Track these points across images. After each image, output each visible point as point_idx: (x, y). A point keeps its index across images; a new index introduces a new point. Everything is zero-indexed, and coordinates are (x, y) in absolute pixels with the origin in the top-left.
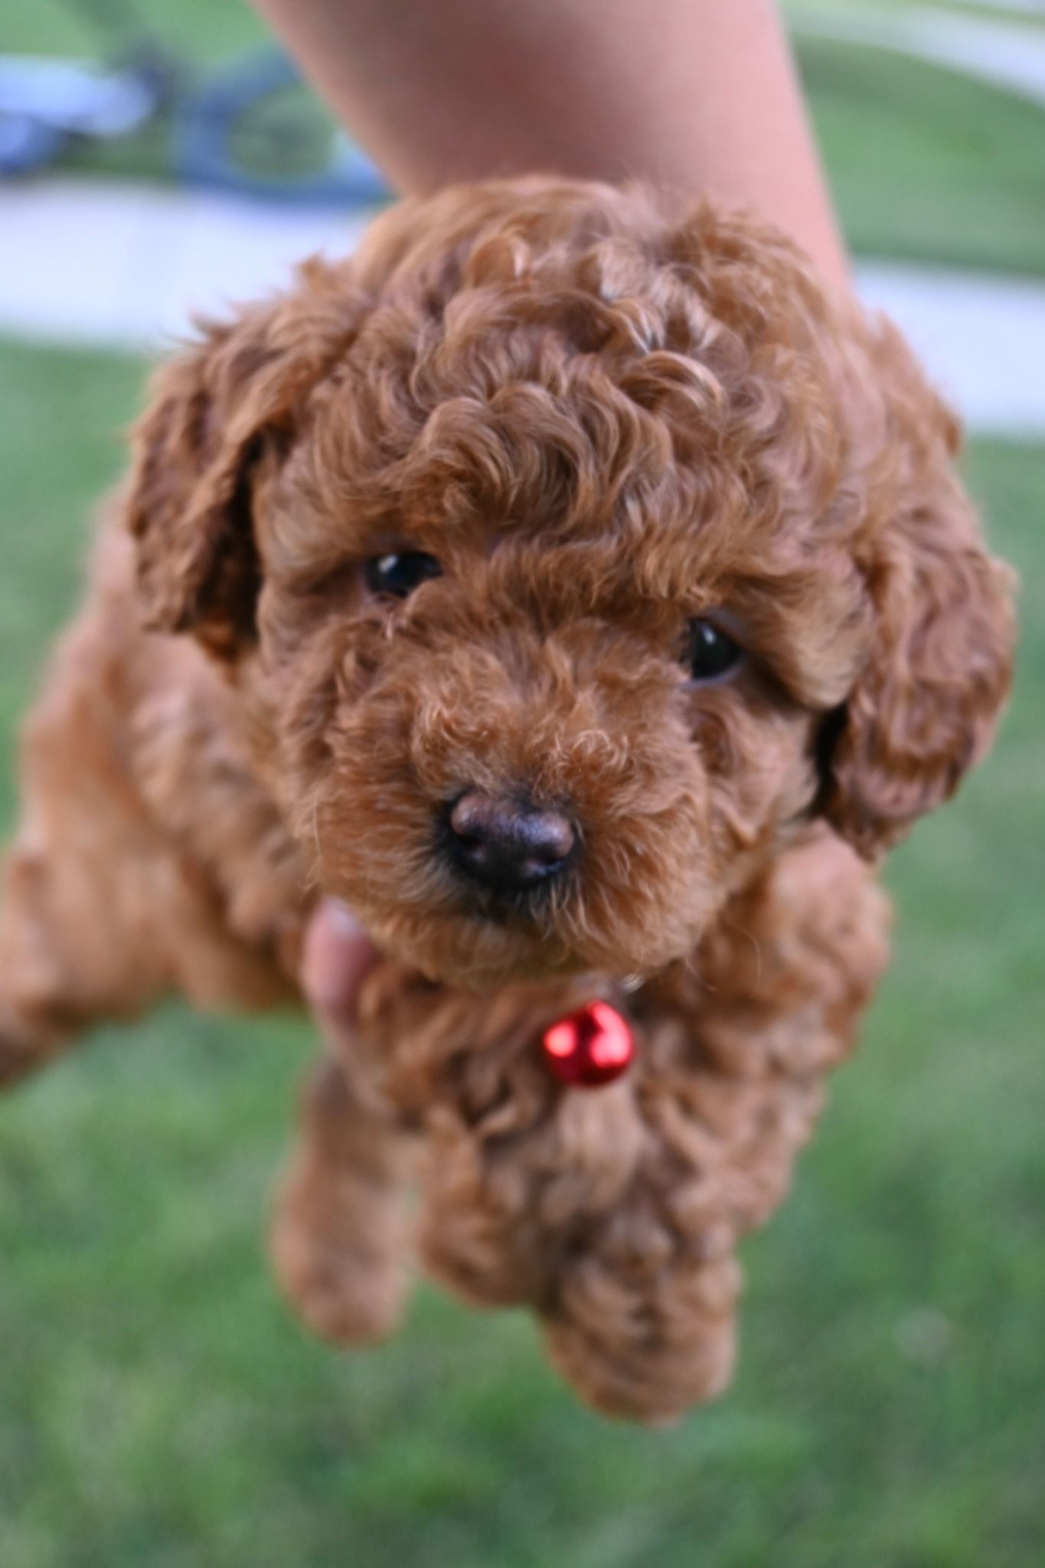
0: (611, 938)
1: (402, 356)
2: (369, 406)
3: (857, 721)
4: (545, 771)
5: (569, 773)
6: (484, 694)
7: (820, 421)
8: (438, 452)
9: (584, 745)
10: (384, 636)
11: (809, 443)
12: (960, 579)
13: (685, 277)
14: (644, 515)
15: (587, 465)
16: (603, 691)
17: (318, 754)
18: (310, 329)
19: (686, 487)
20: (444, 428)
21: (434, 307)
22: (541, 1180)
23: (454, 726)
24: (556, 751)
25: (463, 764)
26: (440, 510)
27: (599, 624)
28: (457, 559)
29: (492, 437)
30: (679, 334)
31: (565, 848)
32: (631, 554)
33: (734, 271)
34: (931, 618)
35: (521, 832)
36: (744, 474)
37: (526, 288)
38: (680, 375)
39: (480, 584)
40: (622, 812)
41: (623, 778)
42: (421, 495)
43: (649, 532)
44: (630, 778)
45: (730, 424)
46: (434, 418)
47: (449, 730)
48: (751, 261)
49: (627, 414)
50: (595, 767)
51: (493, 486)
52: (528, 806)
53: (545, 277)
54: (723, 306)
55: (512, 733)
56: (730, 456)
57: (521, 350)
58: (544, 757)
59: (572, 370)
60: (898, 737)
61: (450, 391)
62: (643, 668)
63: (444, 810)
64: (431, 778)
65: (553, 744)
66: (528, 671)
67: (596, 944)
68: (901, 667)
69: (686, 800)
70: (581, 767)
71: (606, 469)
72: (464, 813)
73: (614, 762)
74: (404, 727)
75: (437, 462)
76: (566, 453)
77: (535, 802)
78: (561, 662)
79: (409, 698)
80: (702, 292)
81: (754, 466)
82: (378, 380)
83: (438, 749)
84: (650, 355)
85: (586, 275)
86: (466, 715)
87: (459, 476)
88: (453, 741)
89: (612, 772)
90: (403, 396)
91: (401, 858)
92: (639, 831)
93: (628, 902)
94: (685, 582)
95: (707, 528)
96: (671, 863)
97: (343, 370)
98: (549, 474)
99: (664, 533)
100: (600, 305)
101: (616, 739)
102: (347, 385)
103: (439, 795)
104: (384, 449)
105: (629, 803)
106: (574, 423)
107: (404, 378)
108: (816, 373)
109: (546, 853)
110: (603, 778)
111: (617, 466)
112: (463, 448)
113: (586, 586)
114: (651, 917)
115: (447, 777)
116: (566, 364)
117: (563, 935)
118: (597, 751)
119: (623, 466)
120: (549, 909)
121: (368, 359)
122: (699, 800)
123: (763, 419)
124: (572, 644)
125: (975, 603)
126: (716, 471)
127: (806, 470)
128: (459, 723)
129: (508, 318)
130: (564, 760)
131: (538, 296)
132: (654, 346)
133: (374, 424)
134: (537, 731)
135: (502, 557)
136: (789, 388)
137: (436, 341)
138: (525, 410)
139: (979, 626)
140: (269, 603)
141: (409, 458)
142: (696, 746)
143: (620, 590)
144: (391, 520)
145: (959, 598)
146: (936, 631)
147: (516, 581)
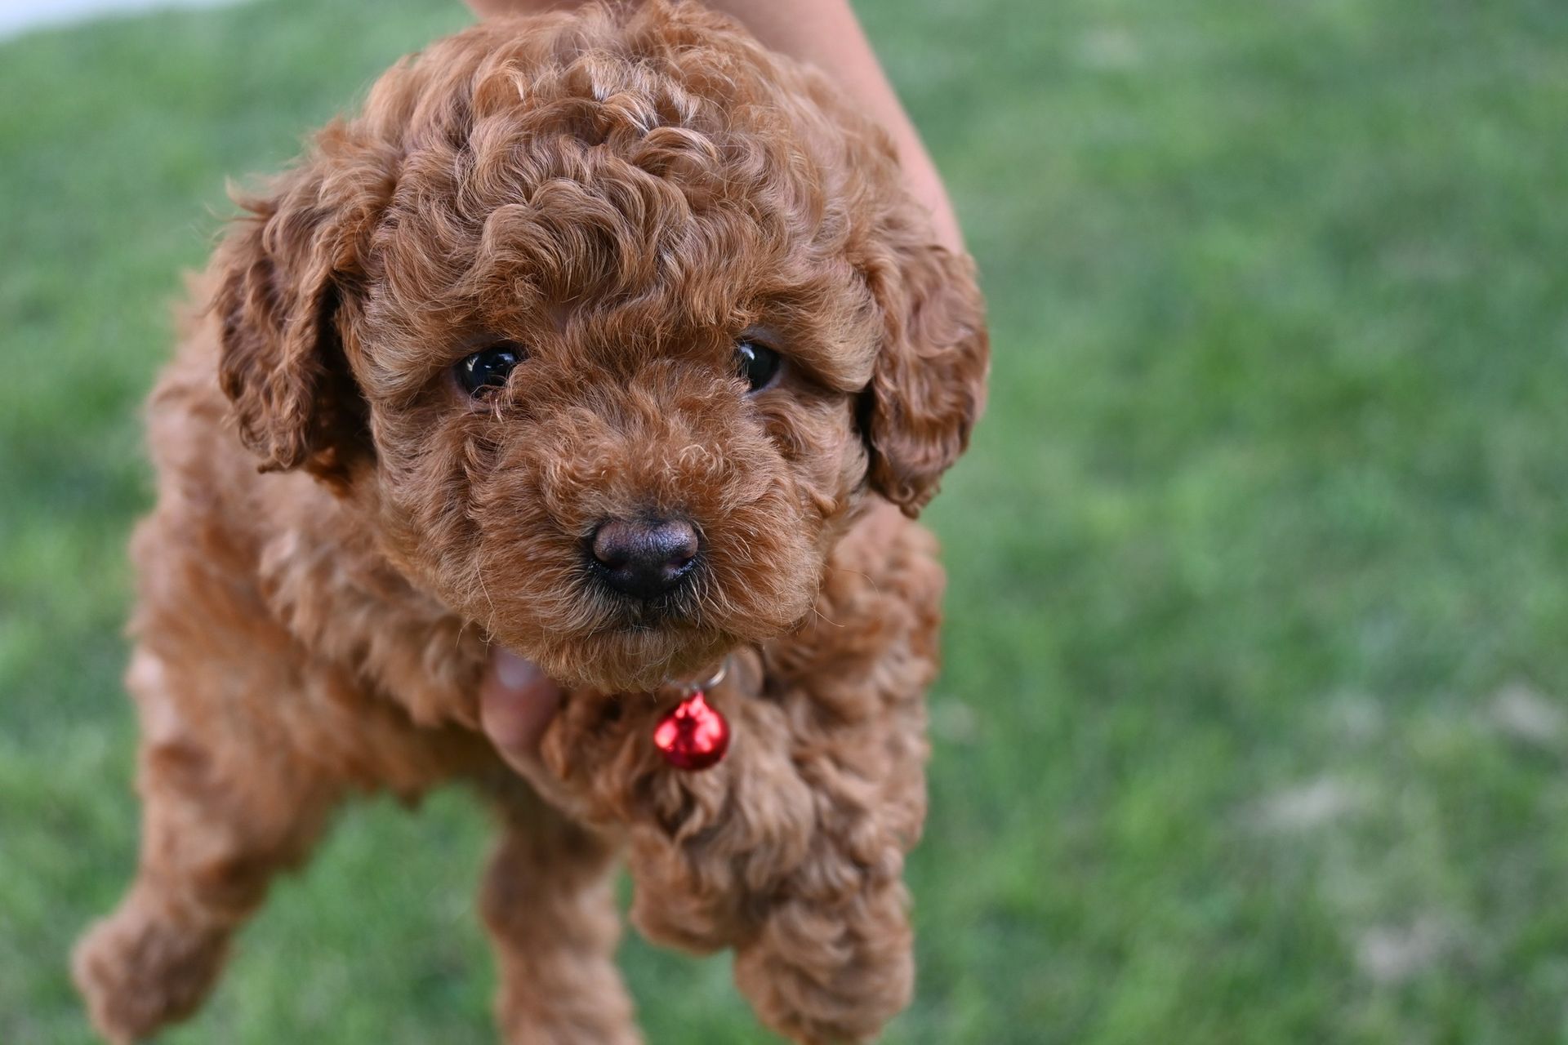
0: (752, 609)
1: (445, 187)
2: (427, 234)
3: (884, 398)
4: (663, 487)
5: (682, 483)
6: (592, 442)
7: (795, 158)
8: (499, 254)
9: (688, 460)
10: (495, 419)
11: (793, 176)
12: (931, 270)
13: (658, 67)
14: (681, 265)
15: (624, 233)
16: (686, 415)
17: (466, 532)
18: (353, 184)
19: (708, 232)
20: (497, 233)
21: (458, 141)
22: (740, 860)
23: (577, 474)
24: (667, 469)
25: (592, 502)
26: (513, 301)
27: (667, 362)
28: (538, 339)
29: (541, 232)
30: (667, 112)
31: (694, 548)
32: (678, 297)
33: (695, 54)
34: (917, 308)
35: (656, 544)
36: (751, 211)
37: (531, 107)
38: (680, 143)
39: (563, 356)
40: (732, 505)
41: (726, 479)
42: (495, 294)
43: (688, 276)
44: (730, 476)
45: (730, 172)
46: (489, 227)
47: (573, 477)
48: (705, 43)
49: (646, 183)
50: (701, 475)
51: (552, 271)
52: (655, 520)
53: (545, 94)
54: (696, 85)
55: (625, 467)
56: (737, 200)
57: (544, 156)
58: (659, 476)
59: (590, 162)
60: (917, 408)
61: (494, 202)
62: (713, 388)
63: (586, 546)
64: (568, 521)
65: (662, 465)
66: (623, 414)
67: (742, 617)
68: (906, 349)
69: (776, 483)
70: (690, 477)
71: (640, 232)
72: (604, 542)
73: (714, 466)
74: (535, 487)
75: (501, 264)
76: (604, 228)
77: (661, 516)
78: (647, 401)
79: (532, 463)
80: (676, 76)
81: (758, 205)
82: (429, 211)
83: (569, 495)
84: (650, 134)
85: (577, 86)
86: (584, 463)
87: (522, 270)
88: (581, 486)
89: (715, 475)
90: (455, 219)
91: (561, 594)
92: (747, 518)
93: (756, 575)
94: (728, 307)
95: (734, 260)
96: (780, 534)
97: (394, 213)
98: (593, 248)
99: (700, 272)
100: (597, 104)
101: (710, 448)
102: (403, 224)
103: (579, 534)
104: (452, 265)
105: (735, 497)
106: (605, 202)
107: (452, 204)
108: (783, 120)
109: (680, 556)
110: (710, 482)
111: (649, 228)
112: (519, 247)
113: (649, 333)
114: (777, 582)
115: (582, 517)
116: (584, 155)
117: (712, 619)
118: (699, 461)
119: (654, 227)
120: (694, 602)
121: (415, 197)
122: (786, 481)
123: (753, 165)
124: (649, 383)
125: (947, 289)
126: (728, 213)
127: (797, 199)
128: (580, 470)
129: (523, 133)
130: (675, 475)
131: (543, 111)
132: (652, 127)
133: (437, 248)
134: (646, 458)
135: (575, 328)
136: (766, 136)
137: (469, 168)
138: (561, 201)
139: (953, 305)
140: (378, 423)
141: (476, 266)
142: (771, 439)
143: (678, 328)
144: (474, 321)
145: (935, 286)
146: (923, 316)
147: (592, 345)
